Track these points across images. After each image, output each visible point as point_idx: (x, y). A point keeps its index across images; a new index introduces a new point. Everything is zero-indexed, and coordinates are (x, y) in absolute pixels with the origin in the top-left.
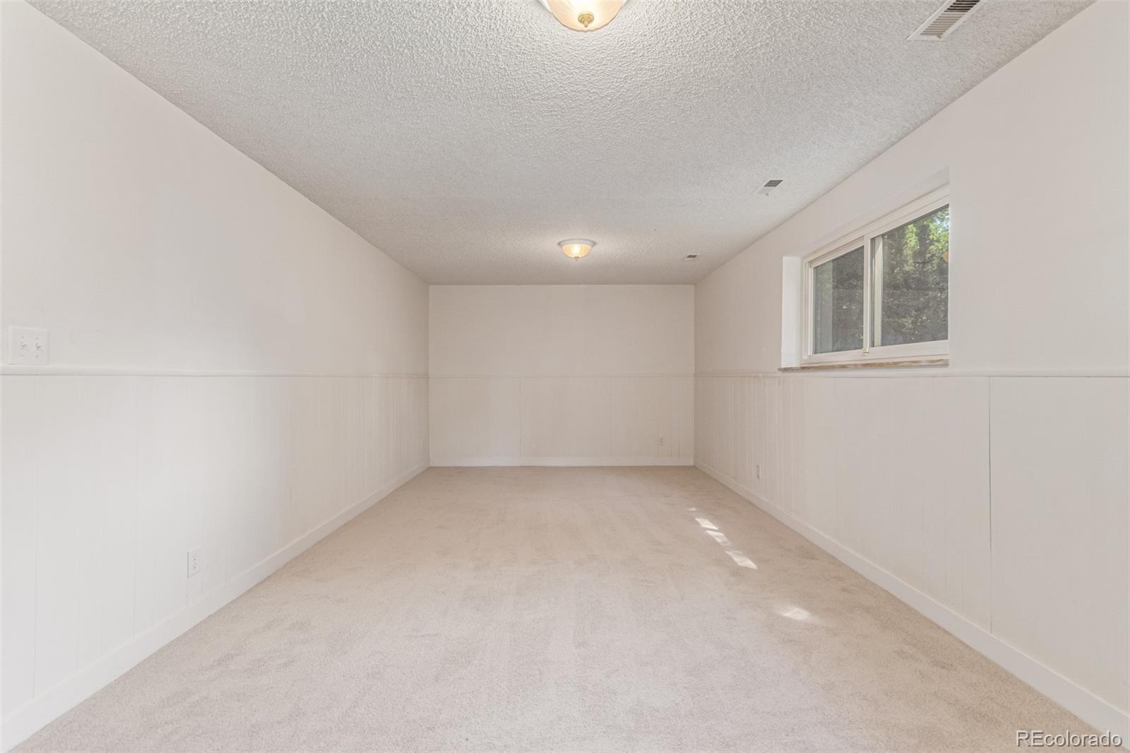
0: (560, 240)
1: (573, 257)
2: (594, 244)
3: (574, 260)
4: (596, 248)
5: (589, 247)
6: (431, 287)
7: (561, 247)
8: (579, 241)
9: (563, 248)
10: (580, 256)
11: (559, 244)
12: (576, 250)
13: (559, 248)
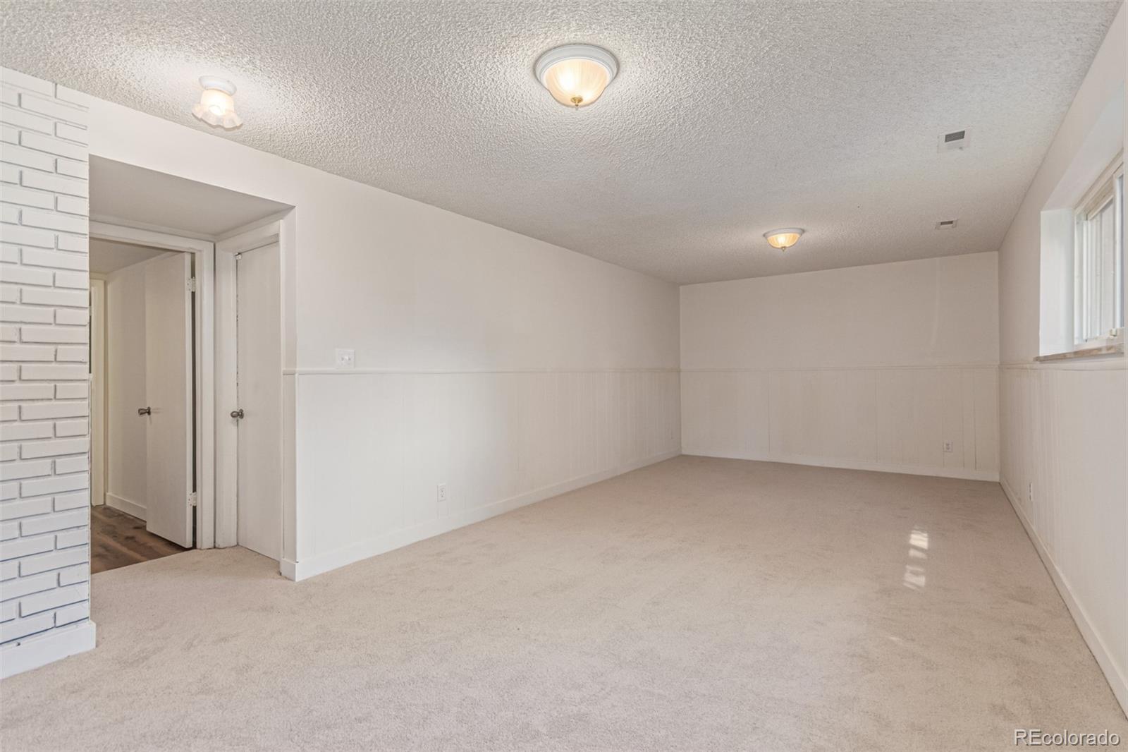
0: (765, 232)
1: (780, 247)
2: (803, 231)
3: (781, 251)
4: (804, 235)
5: (798, 236)
6: (681, 288)
7: (766, 238)
8: (787, 230)
9: (769, 239)
10: (787, 246)
11: (764, 235)
12: (782, 240)
13: (764, 238)
